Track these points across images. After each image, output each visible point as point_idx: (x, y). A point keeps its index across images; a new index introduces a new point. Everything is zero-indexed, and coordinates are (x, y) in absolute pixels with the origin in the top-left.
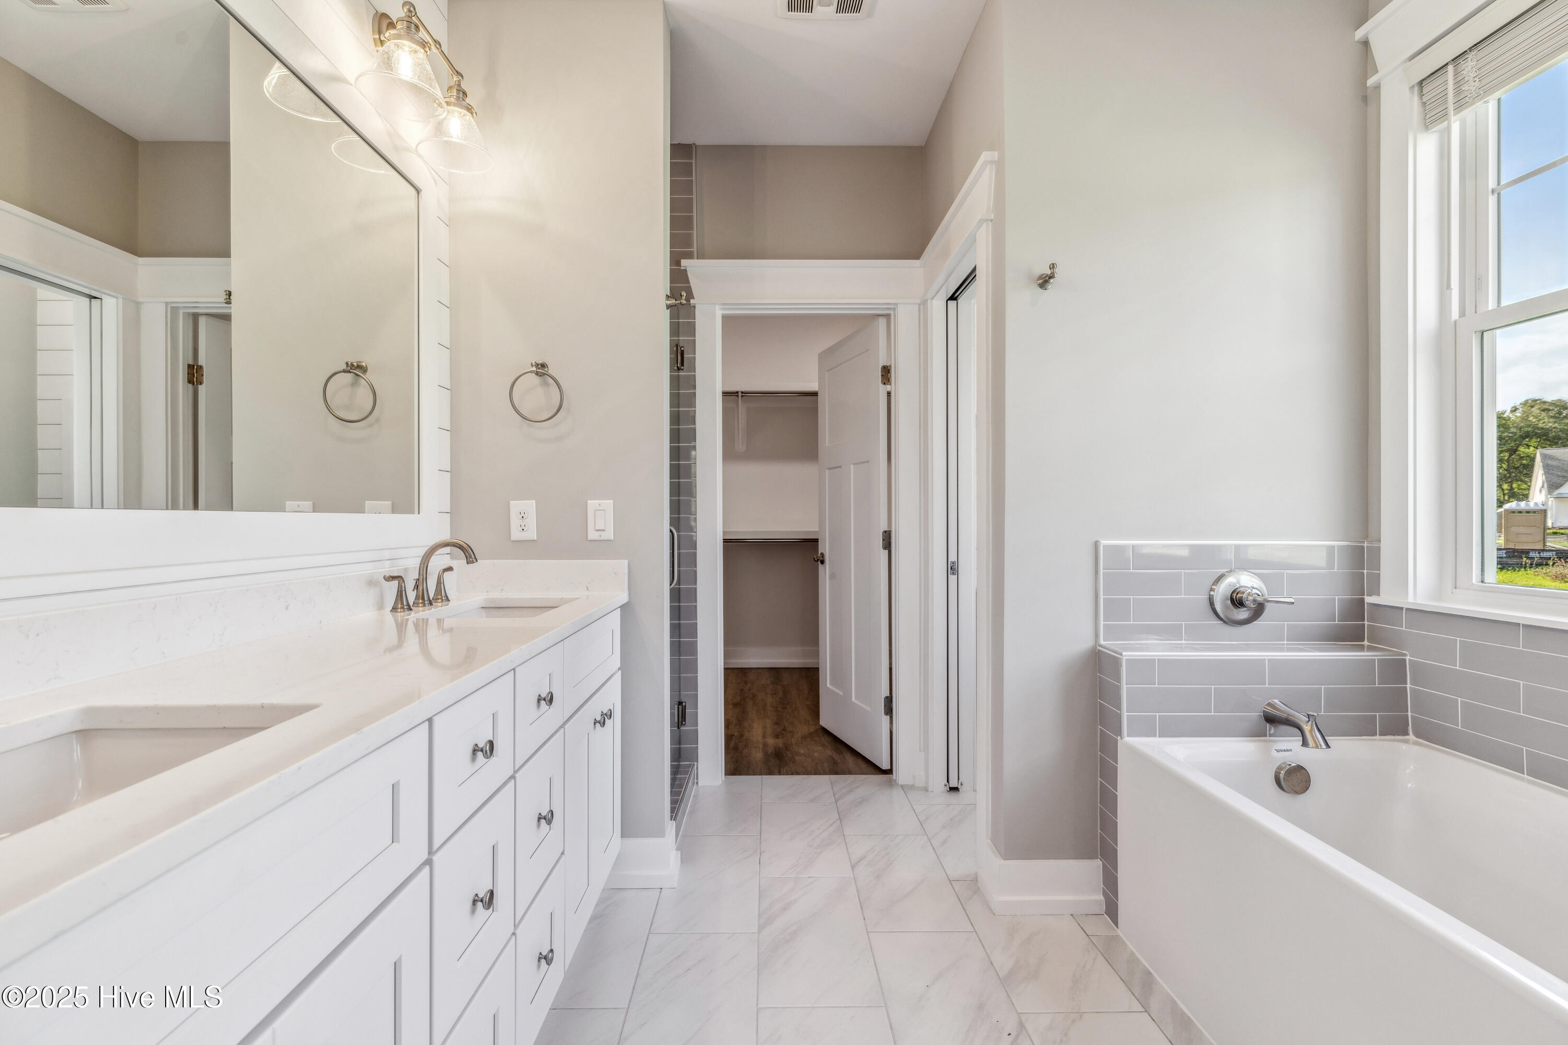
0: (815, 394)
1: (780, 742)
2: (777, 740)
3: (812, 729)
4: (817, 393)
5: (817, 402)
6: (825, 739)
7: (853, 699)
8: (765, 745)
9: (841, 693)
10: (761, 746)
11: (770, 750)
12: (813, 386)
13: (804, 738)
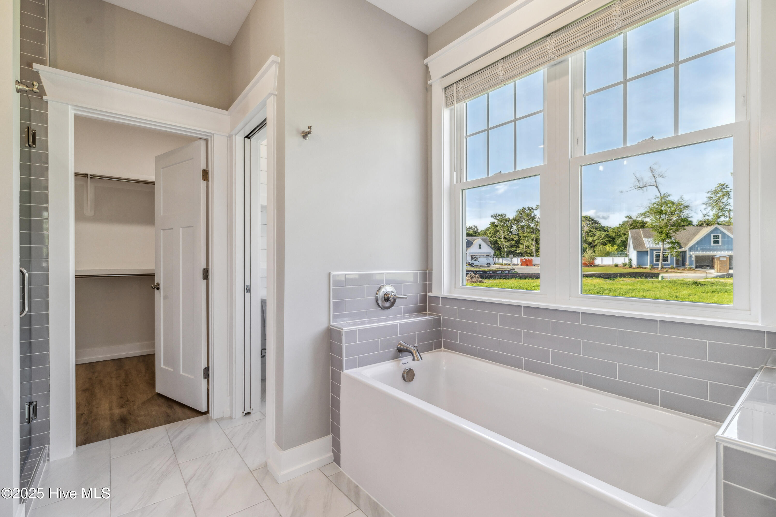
0: (153, 183)
1: (124, 410)
2: (122, 410)
3: (150, 396)
4: (155, 183)
5: (154, 188)
6: (160, 401)
7: (181, 373)
8: (112, 415)
9: (172, 370)
10: (108, 417)
11: (116, 418)
12: (151, 178)
13: (144, 403)
